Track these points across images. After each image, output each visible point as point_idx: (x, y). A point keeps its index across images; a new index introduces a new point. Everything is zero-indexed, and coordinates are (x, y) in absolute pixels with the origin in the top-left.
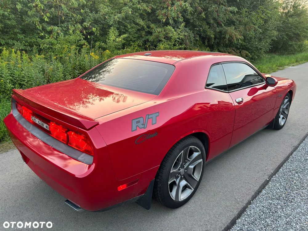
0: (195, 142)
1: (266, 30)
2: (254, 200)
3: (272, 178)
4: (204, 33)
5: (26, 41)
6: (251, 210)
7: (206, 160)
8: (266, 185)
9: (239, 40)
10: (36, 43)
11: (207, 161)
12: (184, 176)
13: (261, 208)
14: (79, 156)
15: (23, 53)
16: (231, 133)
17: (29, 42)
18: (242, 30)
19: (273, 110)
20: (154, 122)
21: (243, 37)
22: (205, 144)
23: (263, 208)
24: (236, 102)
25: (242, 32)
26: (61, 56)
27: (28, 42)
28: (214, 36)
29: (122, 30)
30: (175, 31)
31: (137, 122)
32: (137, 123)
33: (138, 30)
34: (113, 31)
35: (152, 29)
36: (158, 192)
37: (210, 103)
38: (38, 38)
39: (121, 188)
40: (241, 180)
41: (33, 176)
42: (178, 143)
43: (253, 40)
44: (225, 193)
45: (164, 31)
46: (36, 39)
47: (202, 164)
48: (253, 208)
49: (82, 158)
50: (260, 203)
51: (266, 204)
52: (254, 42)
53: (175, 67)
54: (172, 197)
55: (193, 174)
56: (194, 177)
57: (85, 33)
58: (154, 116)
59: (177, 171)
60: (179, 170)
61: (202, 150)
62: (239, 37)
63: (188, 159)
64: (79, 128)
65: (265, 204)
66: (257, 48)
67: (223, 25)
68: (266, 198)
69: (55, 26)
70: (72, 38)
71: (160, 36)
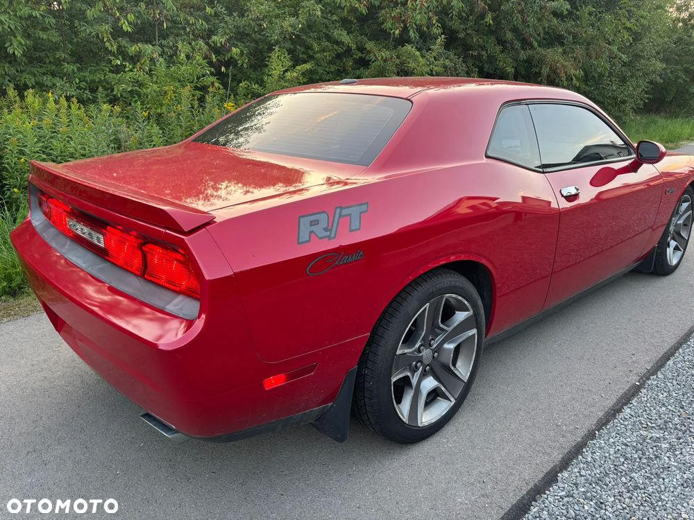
0: (458, 284)
1: (637, 57)
2: (603, 429)
3: (649, 382)
4: (491, 63)
5: (82, 80)
6: (595, 453)
7: (486, 335)
8: (633, 395)
9: (572, 79)
10: (104, 84)
11: (489, 336)
12: (431, 369)
13: (620, 448)
14: (169, 303)
15: (73, 103)
16: (547, 276)
17: (89, 80)
18: (580, 56)
19: (651, 230)
20: (355, 225)
21: (582, 73)
22: (485, 293)
23: (624, 447)
24: (563, 196)
25: (579, 62)
26: (159, 111)
27: (86, 82)
28: (513, 70)
29: (301, 56)
30: (423, 56)
31: (311, 222)
32: (311, 225)
33: (339, 56)
34: (278, 56)
35: (369, 52)
36: (366, 400)
37: (498, 198)
38: (109, 72)
39: (273, 382)
40: (571, 385)
41: (80, 368)
42: (416, 283)
43: (606, 81)
44: (533, 413)
45: (398, 57)
46: (105, 75)
47: (476, 341)
48: (600, 448)
49: (176, 305)
50: (616, 437)
51: (632, 439)
52: (608, 84)
53: (412, 103)
54: (400, 415)
55: (454, 365)
56: (456, 372)
57: (214, 60)
58: (354, 211)
59: (413, 352)
60: (419, 351)
61: (475, 307)
62: (573, 71)
63: (441, 325)
64: (167, 231)
65: (629, 440)
66: (615, 98)
67: (535, 44)
68: (633, 426)
69: (146, 43)
70: (185, 69)
71: (388, 68)
